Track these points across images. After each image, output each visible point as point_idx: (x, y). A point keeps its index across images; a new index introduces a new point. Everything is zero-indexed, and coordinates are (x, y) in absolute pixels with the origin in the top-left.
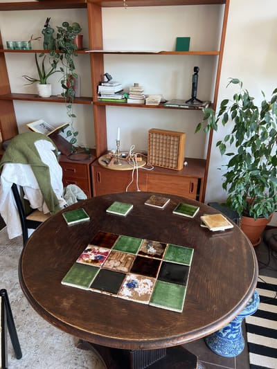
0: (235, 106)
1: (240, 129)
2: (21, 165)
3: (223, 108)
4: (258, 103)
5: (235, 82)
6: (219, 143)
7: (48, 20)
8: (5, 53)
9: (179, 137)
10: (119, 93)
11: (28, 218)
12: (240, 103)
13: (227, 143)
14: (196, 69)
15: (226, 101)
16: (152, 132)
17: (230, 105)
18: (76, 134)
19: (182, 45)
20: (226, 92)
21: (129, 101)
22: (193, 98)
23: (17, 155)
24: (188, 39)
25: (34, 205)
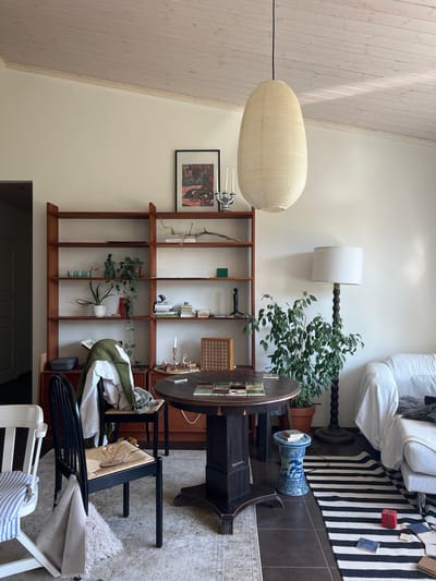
0: (269, 314)
1: (276, 330)
2: (106, 362)
3: (261, 316)
4: (285, 310)
5: (267, 296)
6: (262, 342)
7: (110, 256)
8: (60, 281)
9: (228, 341)
10: (171, 310)
11: (107, 413)
12: (273, 311)
13: (268, 342)
14: (236, 290)
15: (262, 311)
16: (204, 340)
17: (265, 313)
18: (133, 346)
19: (222, 274)
20: (261, 303)
21: (182, 316)
22: (236, 311)
23: (104, 354)
24: (226, 270)
25: (113, 400)
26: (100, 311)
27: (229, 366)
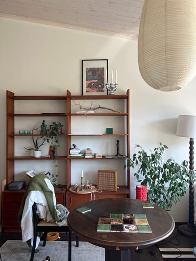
0: (140, 157)
1: (144, 167)
2: (38, 191)
3: (134, 158)
4: (149, 154)
5: (138, 146)
6: (135, 174)
7: (44, 121)
8: (15, 136)
9: (114, 173)
10: (79, 153)
11: (38, 225)
12: (141, 155)
13: (139, 174)
14: (118, 141)
15: (135, 155)
16: (99, 171)
17: (137, 156)
18: (57, 176)
19: (109, 131)
20: (134, 150)
21: (86, 157)
22: (118, 153)
23: (37, 186)
24: (112, 129)
25: (42, 216)
26: (38, 154)
27: (115, 188)
